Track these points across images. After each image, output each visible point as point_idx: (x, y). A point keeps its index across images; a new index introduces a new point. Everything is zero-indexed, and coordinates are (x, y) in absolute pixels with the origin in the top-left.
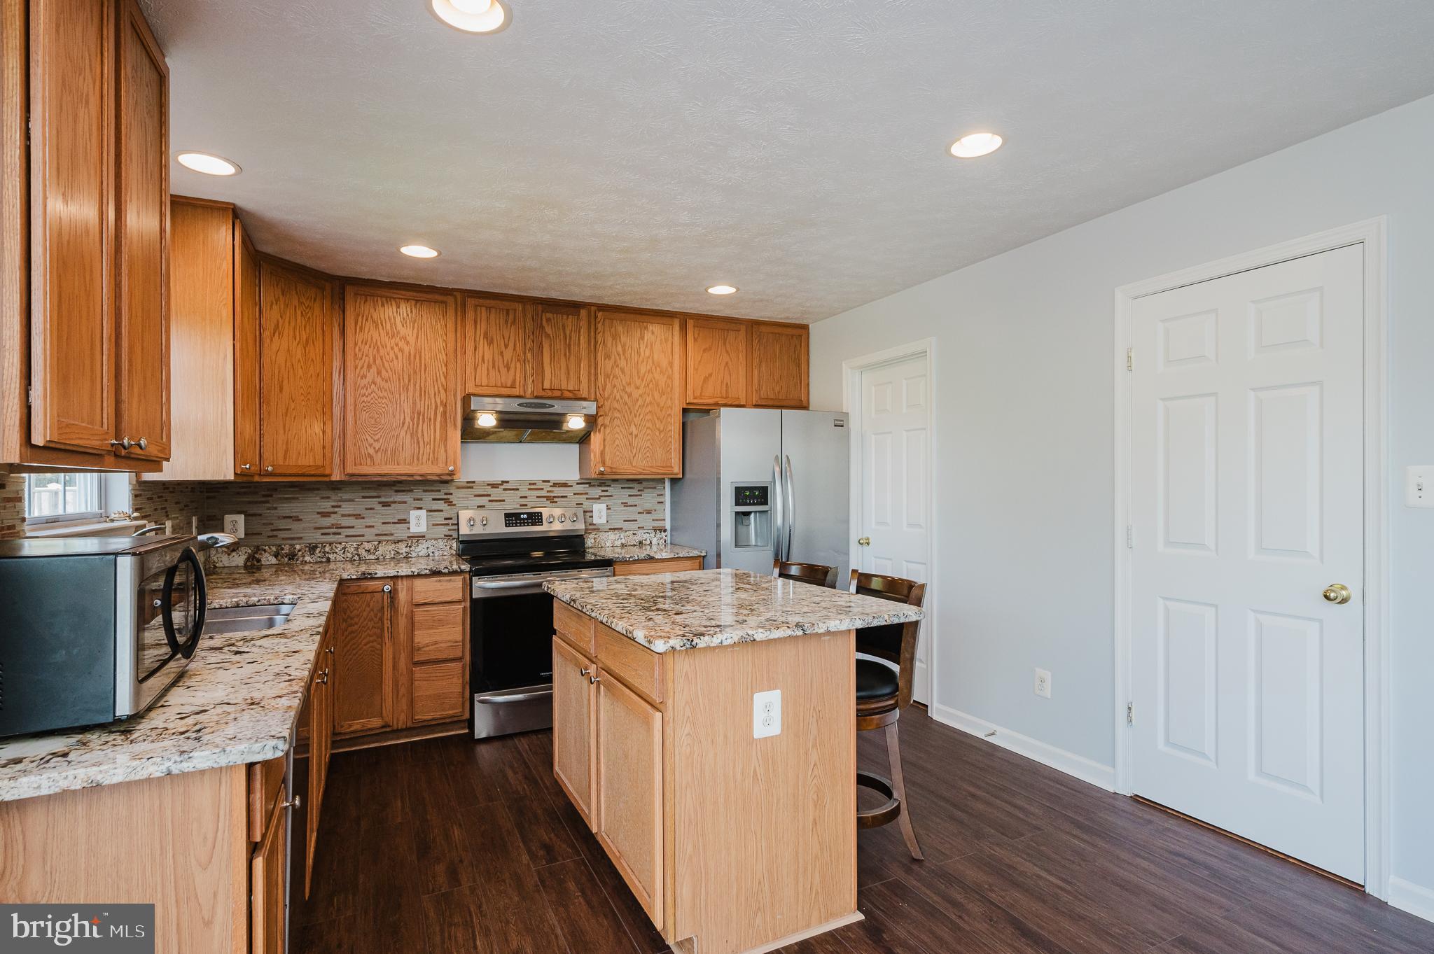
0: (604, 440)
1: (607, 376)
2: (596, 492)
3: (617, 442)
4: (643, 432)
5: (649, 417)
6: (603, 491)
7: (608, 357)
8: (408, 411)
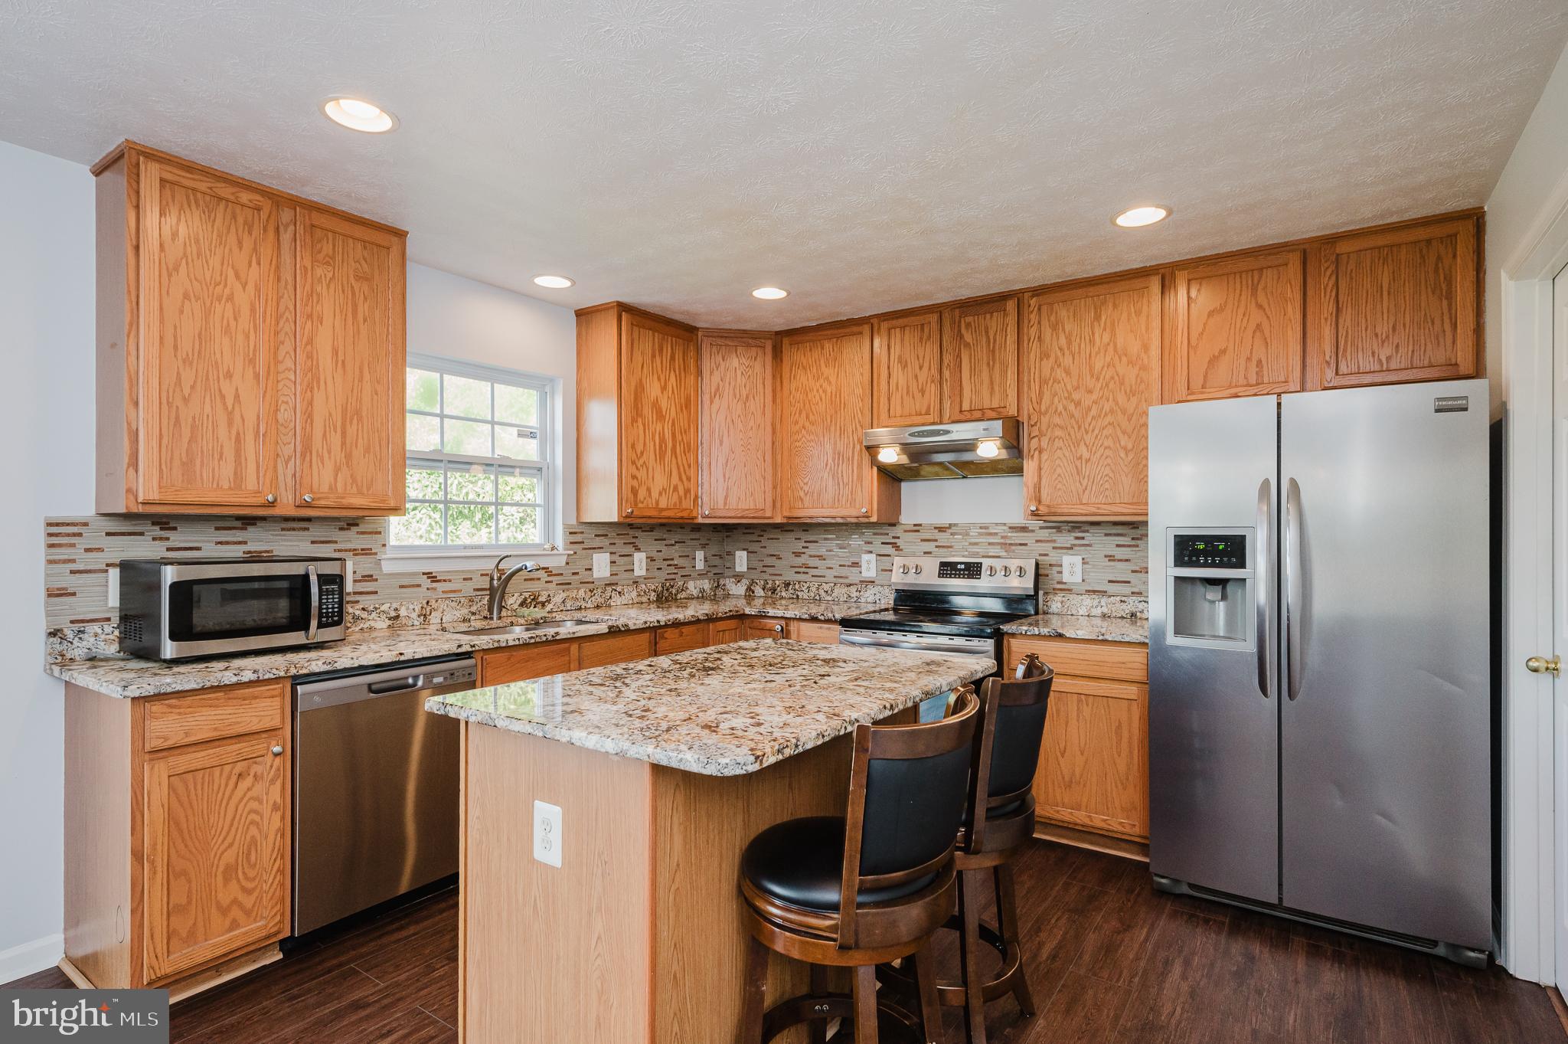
0: (1040, 469)
1: (1043, 382)
2: (1066, 539)
3: (1059, 470)
4: (1098, 455)
5: (1109, 431)
6: (1077, 538)
7: (1045, 355)
8: (830, 452)
